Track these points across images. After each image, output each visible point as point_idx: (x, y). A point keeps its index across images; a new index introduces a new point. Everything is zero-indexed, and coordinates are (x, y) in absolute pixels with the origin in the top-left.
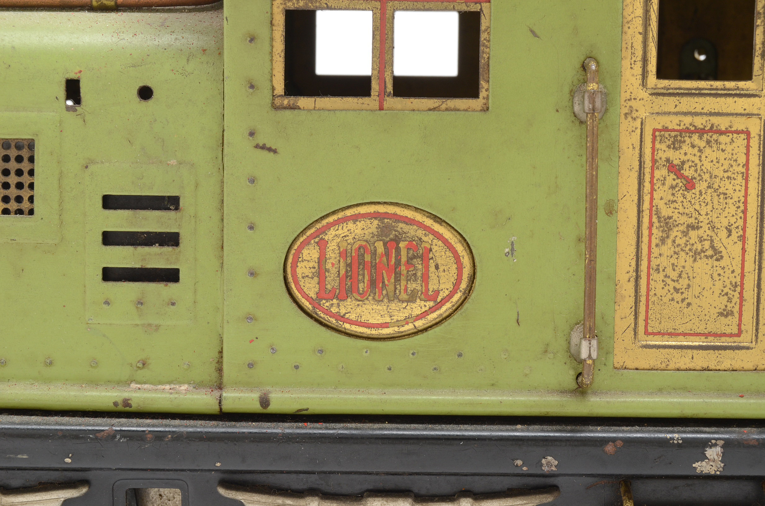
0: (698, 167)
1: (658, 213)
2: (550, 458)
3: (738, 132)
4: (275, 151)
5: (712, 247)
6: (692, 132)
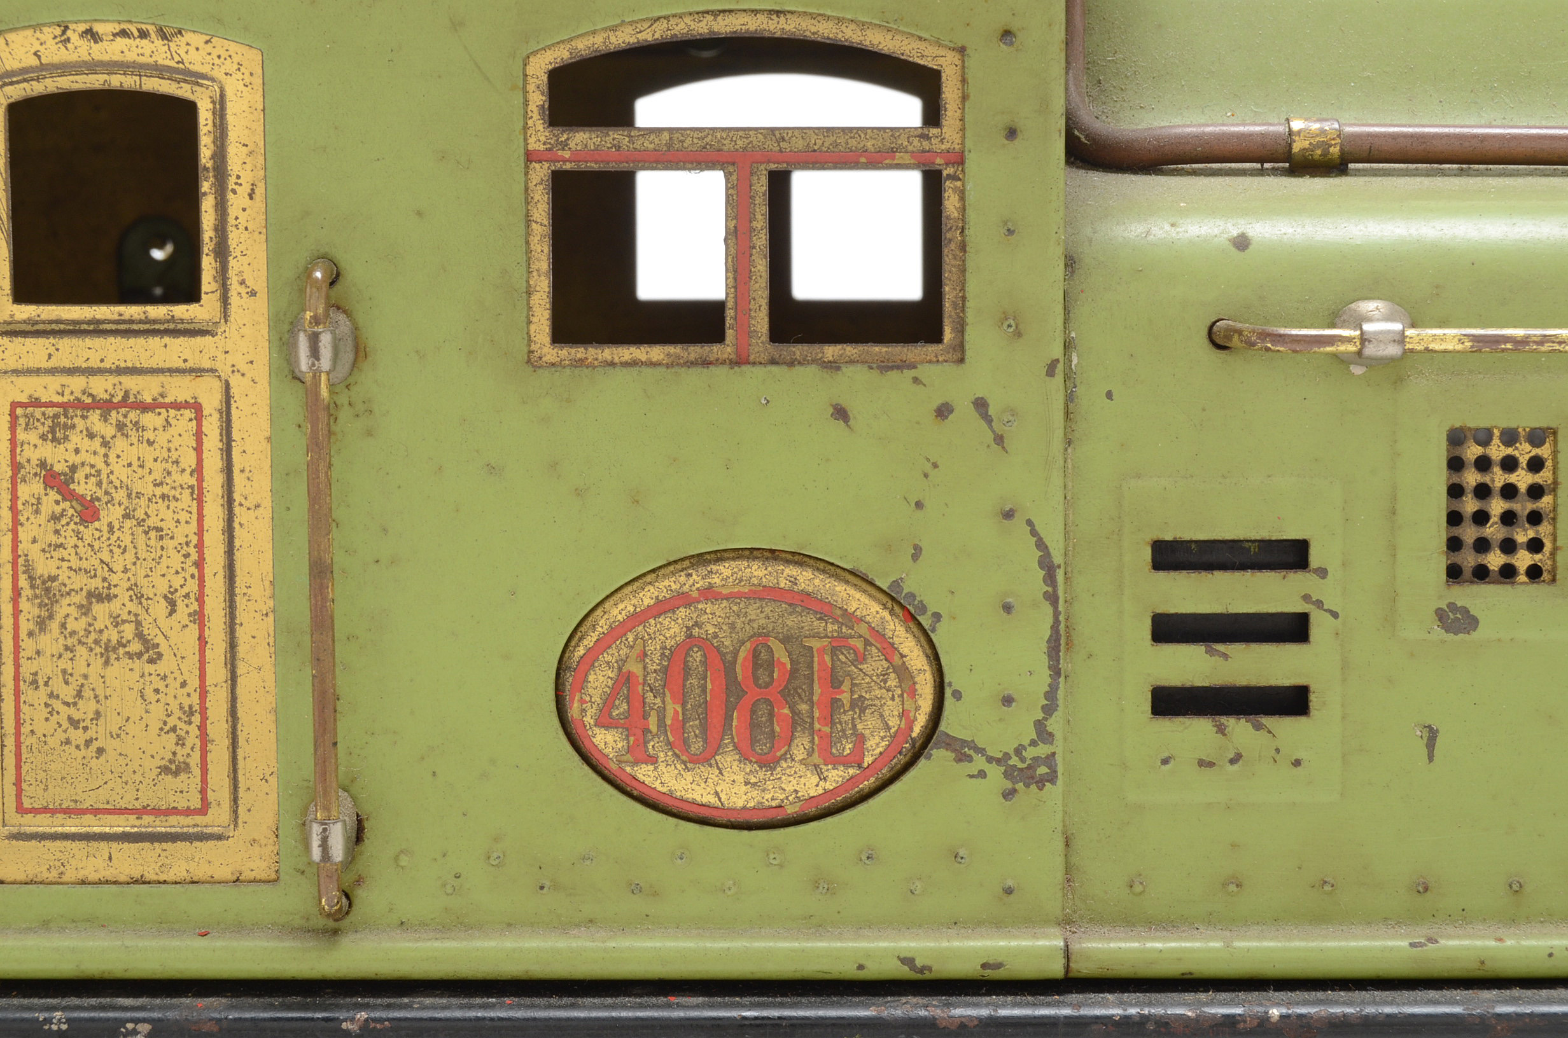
1: (29, 569)
5: (140, 635)
6: (87, 408)
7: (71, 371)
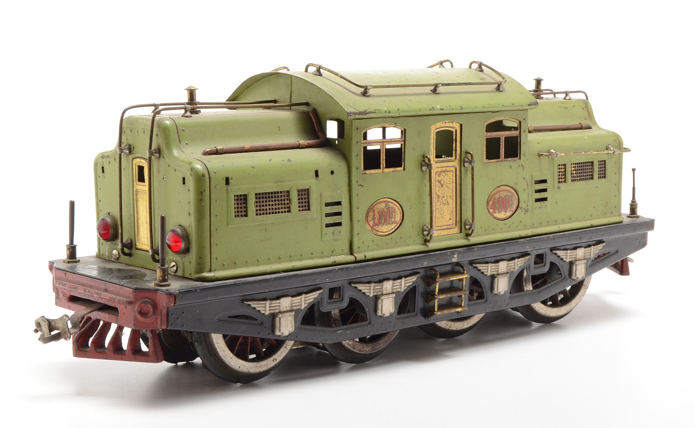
0: (444, 181)
1: (437, 193)
2: (425, 262)
3: (451, 171)
5: (447, 202)
6: (442, 172)
7: (441, 167)
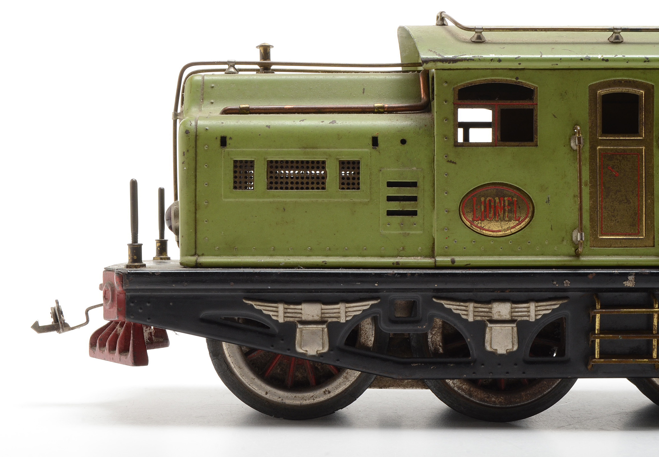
0: (620, 167)
3: (634, 154)
4: (455, 163)
